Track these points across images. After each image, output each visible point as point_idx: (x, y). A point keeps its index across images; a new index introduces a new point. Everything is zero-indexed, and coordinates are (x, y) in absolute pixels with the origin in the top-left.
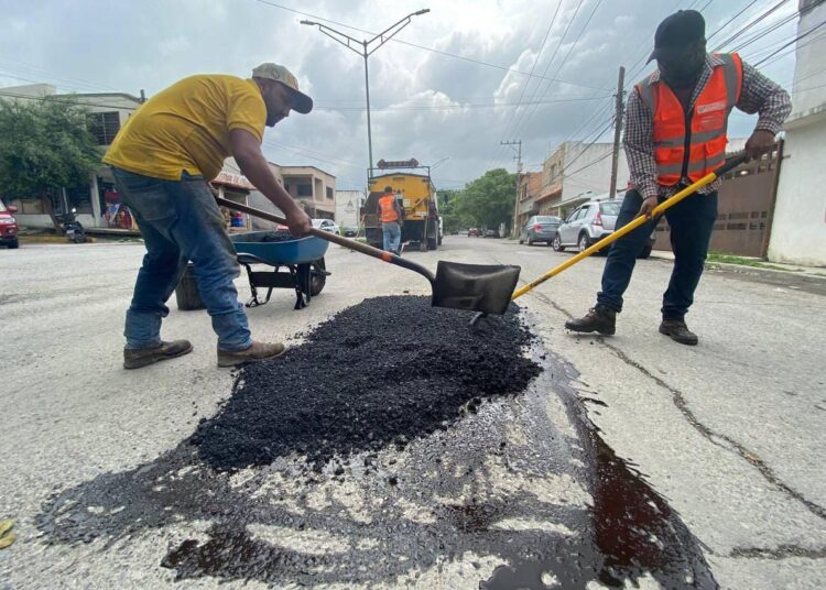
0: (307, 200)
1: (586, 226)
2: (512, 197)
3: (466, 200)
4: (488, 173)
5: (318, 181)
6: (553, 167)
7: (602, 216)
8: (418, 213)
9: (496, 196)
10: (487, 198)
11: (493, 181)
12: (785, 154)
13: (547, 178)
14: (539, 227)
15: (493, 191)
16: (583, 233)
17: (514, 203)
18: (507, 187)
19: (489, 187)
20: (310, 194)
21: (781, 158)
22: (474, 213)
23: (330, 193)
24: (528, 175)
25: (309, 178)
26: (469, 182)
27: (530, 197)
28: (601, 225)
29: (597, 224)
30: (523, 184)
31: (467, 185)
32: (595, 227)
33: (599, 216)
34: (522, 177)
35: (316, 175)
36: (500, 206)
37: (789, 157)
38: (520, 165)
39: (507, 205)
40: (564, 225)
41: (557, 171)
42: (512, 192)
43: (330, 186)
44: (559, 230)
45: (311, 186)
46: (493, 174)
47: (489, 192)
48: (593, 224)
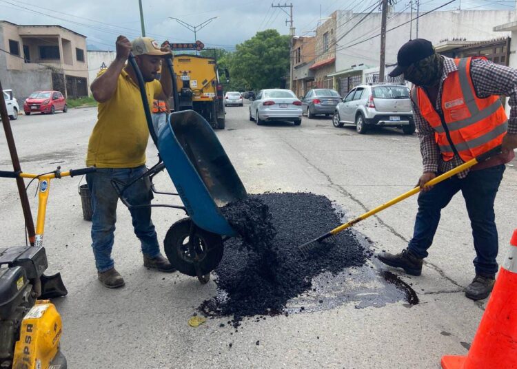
0: (53, 65)
1: (362, 107)
2: (286, 62)
3: (238, 63)
4: (259, 34)
5: (65, 42)
6: (325, 35)
7: (374, 99)
8: (205, 94)
9: (269, 60)
10: (260, 61)
11: (264, 44)
12: (512, 50)
13: (320, 44)
14: (318, 101)
15: (265, 54)
16: (359, 113)
17: (288, 67)
18: (279, 49)
19: (261, 50)
20: (57, 56)
21: (509, 53)
22: (247, 78)
23: (80, 55)
24: (301, 40)
25: (54, 39)
26: (239, 44)
27: (305, 64)
28: (374, 107)
29: (371, 107)
30: (296, 47)
31: (237, 46)
32: (369, 109)
33: (372, 99)
34: (295, 40)
35: (63, 35)
36: (274, 70)
37: (515, 52)
38: (293, 29)
39: (281, 69)
40: (341, 103)
41: (330, 39)
42: (286, 55)
43: (80, 47)
44: (338, 107)
45: (57, 48)
46: (264, 36)
47: (261, 55)
48: (367, 106)
